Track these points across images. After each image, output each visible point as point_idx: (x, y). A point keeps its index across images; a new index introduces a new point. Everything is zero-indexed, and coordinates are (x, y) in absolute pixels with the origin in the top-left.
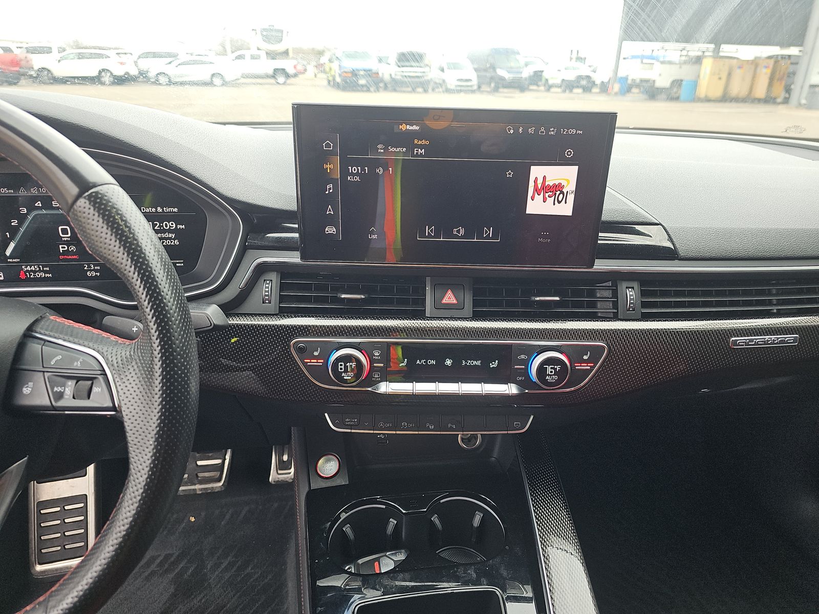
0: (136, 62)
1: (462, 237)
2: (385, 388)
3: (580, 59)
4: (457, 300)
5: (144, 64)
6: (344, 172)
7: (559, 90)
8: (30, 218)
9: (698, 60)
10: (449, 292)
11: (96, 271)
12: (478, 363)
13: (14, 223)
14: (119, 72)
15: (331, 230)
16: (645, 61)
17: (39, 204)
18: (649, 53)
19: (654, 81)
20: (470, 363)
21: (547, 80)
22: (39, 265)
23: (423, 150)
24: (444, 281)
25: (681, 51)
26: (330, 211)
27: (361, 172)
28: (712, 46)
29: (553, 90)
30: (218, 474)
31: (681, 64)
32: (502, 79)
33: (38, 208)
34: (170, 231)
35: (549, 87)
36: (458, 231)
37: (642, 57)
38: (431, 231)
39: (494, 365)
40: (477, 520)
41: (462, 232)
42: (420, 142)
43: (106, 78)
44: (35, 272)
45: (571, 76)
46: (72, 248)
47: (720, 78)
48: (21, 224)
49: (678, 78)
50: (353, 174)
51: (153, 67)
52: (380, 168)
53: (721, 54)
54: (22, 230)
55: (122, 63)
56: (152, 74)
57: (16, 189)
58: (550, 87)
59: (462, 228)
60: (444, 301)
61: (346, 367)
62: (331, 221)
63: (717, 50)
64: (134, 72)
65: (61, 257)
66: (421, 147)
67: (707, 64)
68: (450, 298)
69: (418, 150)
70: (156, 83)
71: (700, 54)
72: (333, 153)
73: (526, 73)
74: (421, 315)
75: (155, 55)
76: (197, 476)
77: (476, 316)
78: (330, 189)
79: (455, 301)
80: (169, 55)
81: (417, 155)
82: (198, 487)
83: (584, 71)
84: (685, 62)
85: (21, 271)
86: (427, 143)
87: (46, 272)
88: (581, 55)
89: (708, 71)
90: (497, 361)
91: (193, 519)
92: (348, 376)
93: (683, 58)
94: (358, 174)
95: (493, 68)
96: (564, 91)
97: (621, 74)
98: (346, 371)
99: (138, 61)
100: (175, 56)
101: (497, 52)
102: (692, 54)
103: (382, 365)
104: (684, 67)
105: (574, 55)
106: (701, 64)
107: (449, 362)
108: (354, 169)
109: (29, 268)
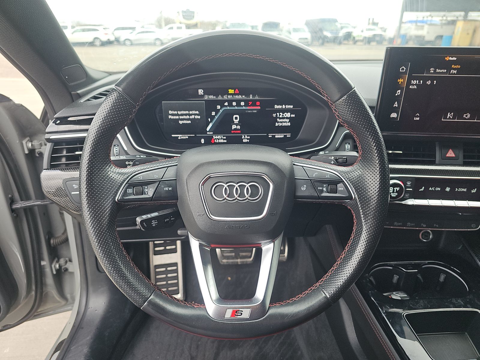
0: (113, 33)
1: (468, 119)
2: (411, 202)
3: (374, 24)
4: (455, 155)
5: (118, 34)
6: (409, 83)
7: (361, 43)
8: (221, 111)
9: (453, 23)
10: (451, 150)
11: (247, 139)
12: (465, 190)
13: (213, 113)
14: (104, 39)
15: (394, 115)
16: (419, 24)
17: (226, 104)
18: (420, 19)
19: (424, 37)
20: (460, 190)
21: (354, 38)
22: (221, 136)
23: (456, 71)
24: (447, 145)
25: (442, 17)
26: (396, 105)
27: (418, 83)
28: (462, 13)
29: (358, 43)
30: (250, 254)
31: (442, 25)
32: (326, 37)
33: (226, 106)
34: (287, 118)
35: (355, 42)
36: (466, 116)
37: (416, 22)
38: (451, 116)
39: (474, 191)
40: (442, 278)
41: (469, 116)
42: (455, 67)
43: (98, 43)
44: (219, 139)
45: (369, 34)
46: (238, 128)
47: (468, 34)
48: (216, 114)
49: (441, 34)
50: (413, 85)
51: (123, 35)
52: (429, 81)
53: (469, 18)
54: (216, 117)
55: (106, 34)
56: (122, 39)
57: (217, 96)
58: (357, 41)
59: (469, 114)
60: (447, 155)
61: (394, 190)
62: (395, 110)
63: (466, 16)
64: (112, 39)
65: (232, 132)
66: (455, 69)
67: (460, 25)
68: (451, 154)
69: (453, 71)
70: (124, 44)
71: (455, 18)
72: (405, 73)
73: (341, 34)
74: (433, 163)
75: (123, 29)
76: (239, 255)
77: (465, 164)
78: (398, 93)
79: (454, 156)
80: (130, 28)
81: (452, 74)
82: (239, 260)
83: (378, 32)
84: (445, 24)
85: (213, 139)
86: (459, 67)
87: (224, 139)
88: (375, 21)
89: (460, 30)
90: (476, 189)
91: (229, 278)
92: (394, 195)
93: (444, 22)
94: (416, 85)
95: (321, 30)
96: (365, 44)
97: (403, 32)
98: (393, 192)
99: (114, 32)
100: (133, 29)
101: (323, 21)
102: (449, 19)
103: (411, 189)
104: (444, 27)
105: (371, 21)
106: (455, 25)
107: (448, 189)
108: (414, 82)
109: (216, 137)
